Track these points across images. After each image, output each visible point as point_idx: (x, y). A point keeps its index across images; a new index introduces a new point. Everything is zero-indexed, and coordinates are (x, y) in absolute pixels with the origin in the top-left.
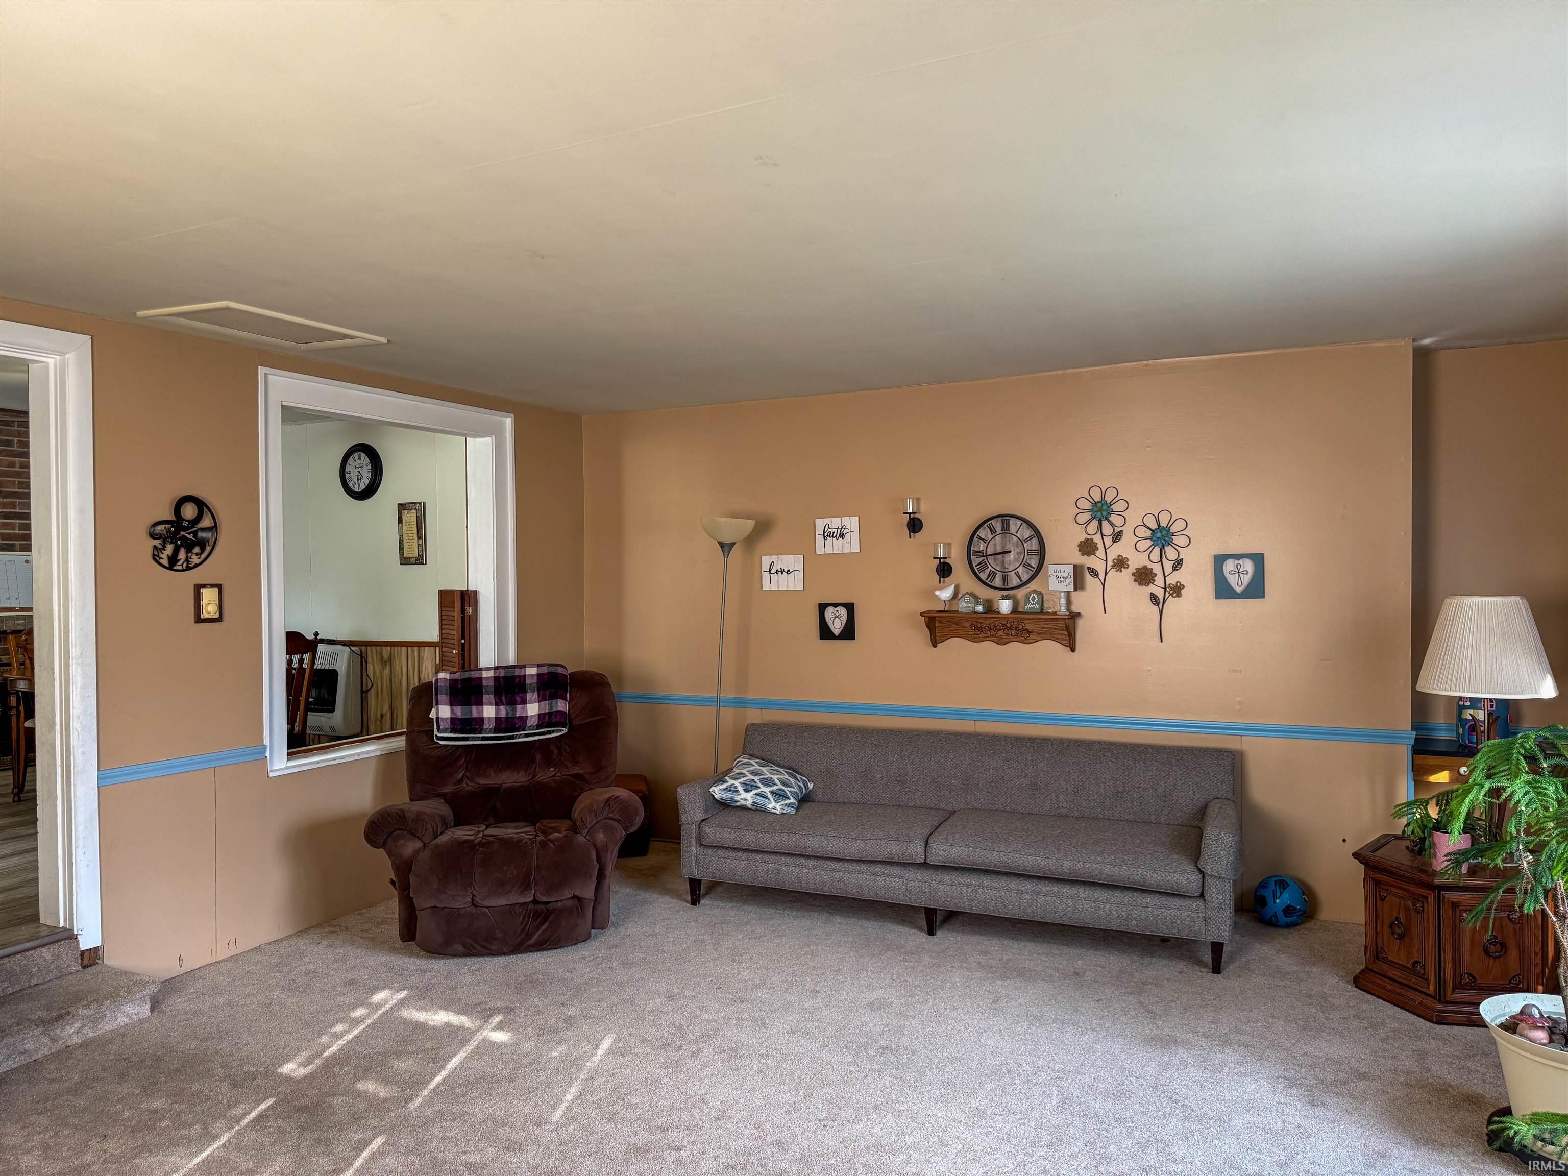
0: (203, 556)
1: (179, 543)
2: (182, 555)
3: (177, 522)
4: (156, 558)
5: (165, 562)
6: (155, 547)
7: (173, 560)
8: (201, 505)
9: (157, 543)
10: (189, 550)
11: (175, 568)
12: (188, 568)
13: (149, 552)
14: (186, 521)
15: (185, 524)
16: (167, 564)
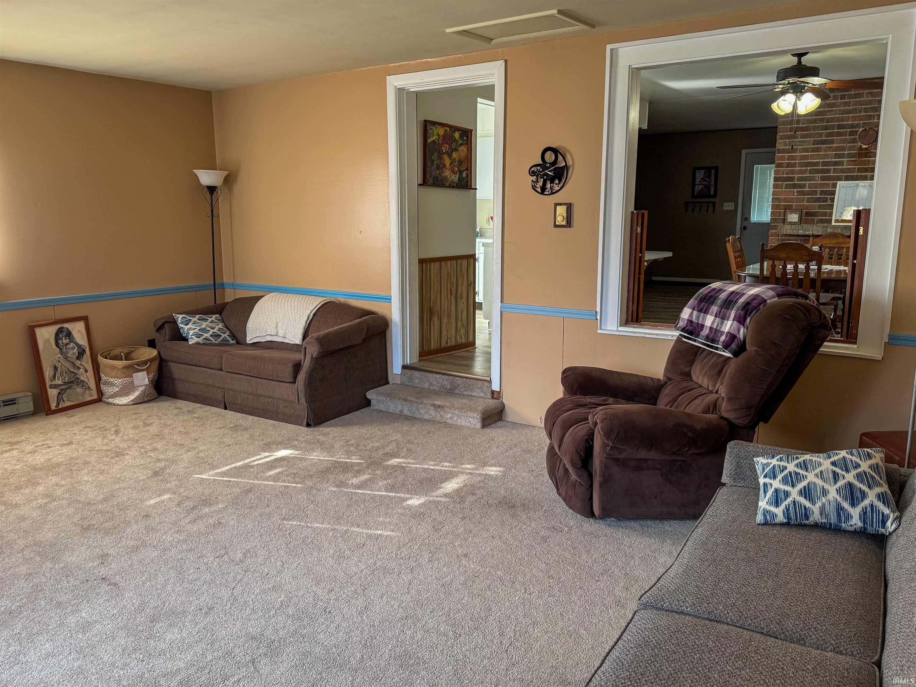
0: (561, 185)
1: (545, 177)
2: (548, 186)
3: (544, 165)
4: (534, 187)
5: (539, 190)
6: (532, 181)
7: (543, 189)
8: (555, 151)
9: (534, 178)
10: (552, 182)
11: (545, 193)
12: (552, 193)
13: (530, 184)
14: (548, 163)
15: (548, 165)
16: (540, 191)
